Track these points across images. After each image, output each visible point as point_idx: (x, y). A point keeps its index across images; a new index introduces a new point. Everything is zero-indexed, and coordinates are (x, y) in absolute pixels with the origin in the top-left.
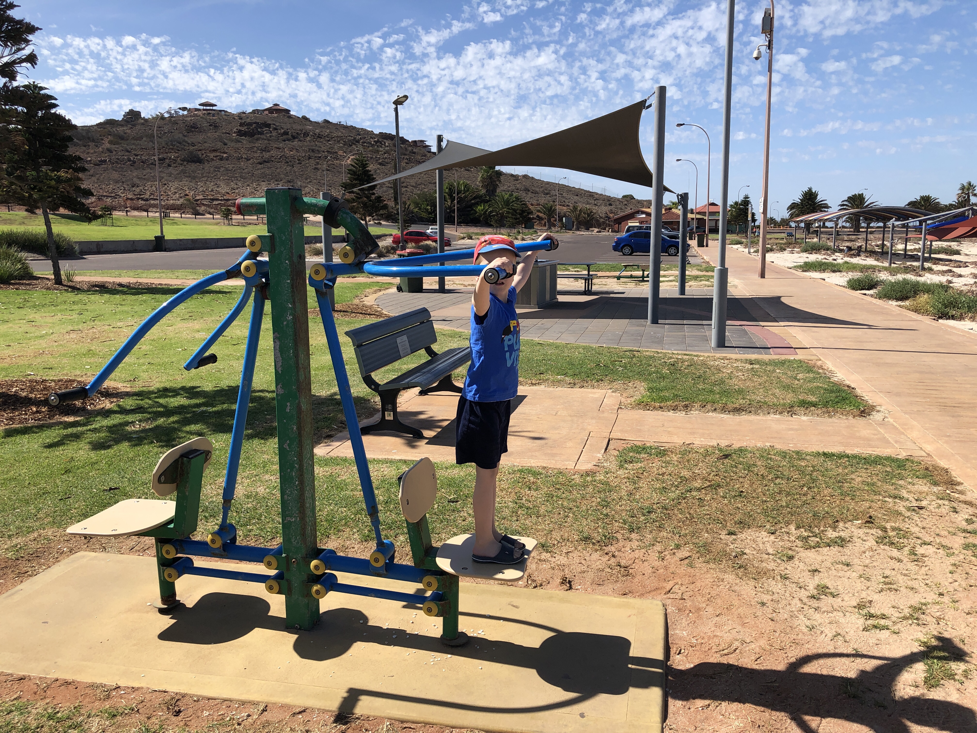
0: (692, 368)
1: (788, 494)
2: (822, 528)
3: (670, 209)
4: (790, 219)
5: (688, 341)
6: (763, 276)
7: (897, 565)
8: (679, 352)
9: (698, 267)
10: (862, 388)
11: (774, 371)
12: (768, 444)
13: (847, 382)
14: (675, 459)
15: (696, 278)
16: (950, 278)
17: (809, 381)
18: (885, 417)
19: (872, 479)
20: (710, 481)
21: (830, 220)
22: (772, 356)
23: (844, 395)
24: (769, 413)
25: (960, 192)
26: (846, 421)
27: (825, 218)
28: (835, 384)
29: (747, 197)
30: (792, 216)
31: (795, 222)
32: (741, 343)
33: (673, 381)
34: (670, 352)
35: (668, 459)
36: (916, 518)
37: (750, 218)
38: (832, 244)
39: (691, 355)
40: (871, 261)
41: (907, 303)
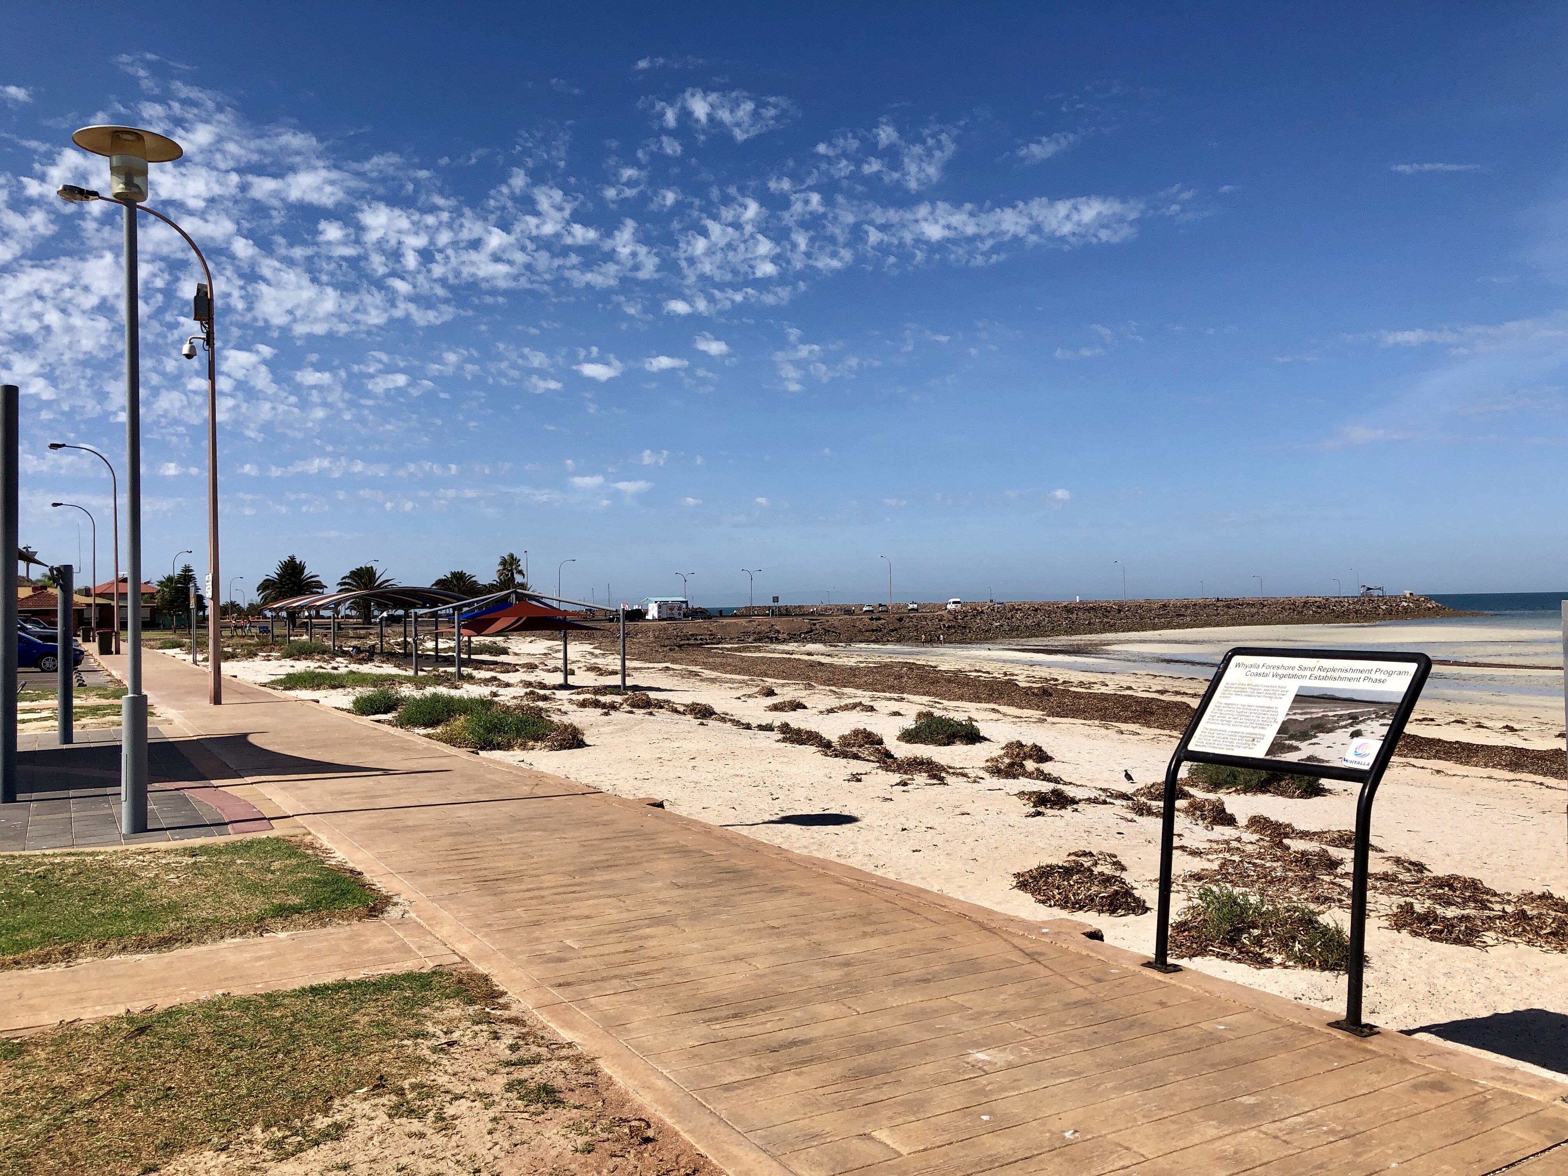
0: (82, 878)
1: (252, 1072)
2: (307, 1117)
3: (44, 587)
4: (263, 604)
5: (76, 827)
6: (217, 700)
7: (416, 1144)
8: (56, 851)
9: (101, 691)
10: (372, 871)
11: (233, 862)
12: (219, 992)
13: (351, 865)
14: (43, 1055)
15: (94, 711)
16: (494, 689)
17: (291, 872)
18: (405, 912)
19: (384, 1015)
20: (109, 1084)
21: (325, 607)
22: (233, 837)
23: (344, 886)
24: (222, 937)
25: (501, 567)
26: (348, 928)
27: (318, 603)
28: (331, 870)
29: (187, 570)
30: (265, 598)
31: (271, 610)
32: (176, 820)
33: (42, 909)
34: (37, 852)
35: (28, 1058)
36: (445, 1062)
37: (193, 604)
38: (331, 643)
39: (81, 854)
40: (389, 669)
41: (439, 730)
